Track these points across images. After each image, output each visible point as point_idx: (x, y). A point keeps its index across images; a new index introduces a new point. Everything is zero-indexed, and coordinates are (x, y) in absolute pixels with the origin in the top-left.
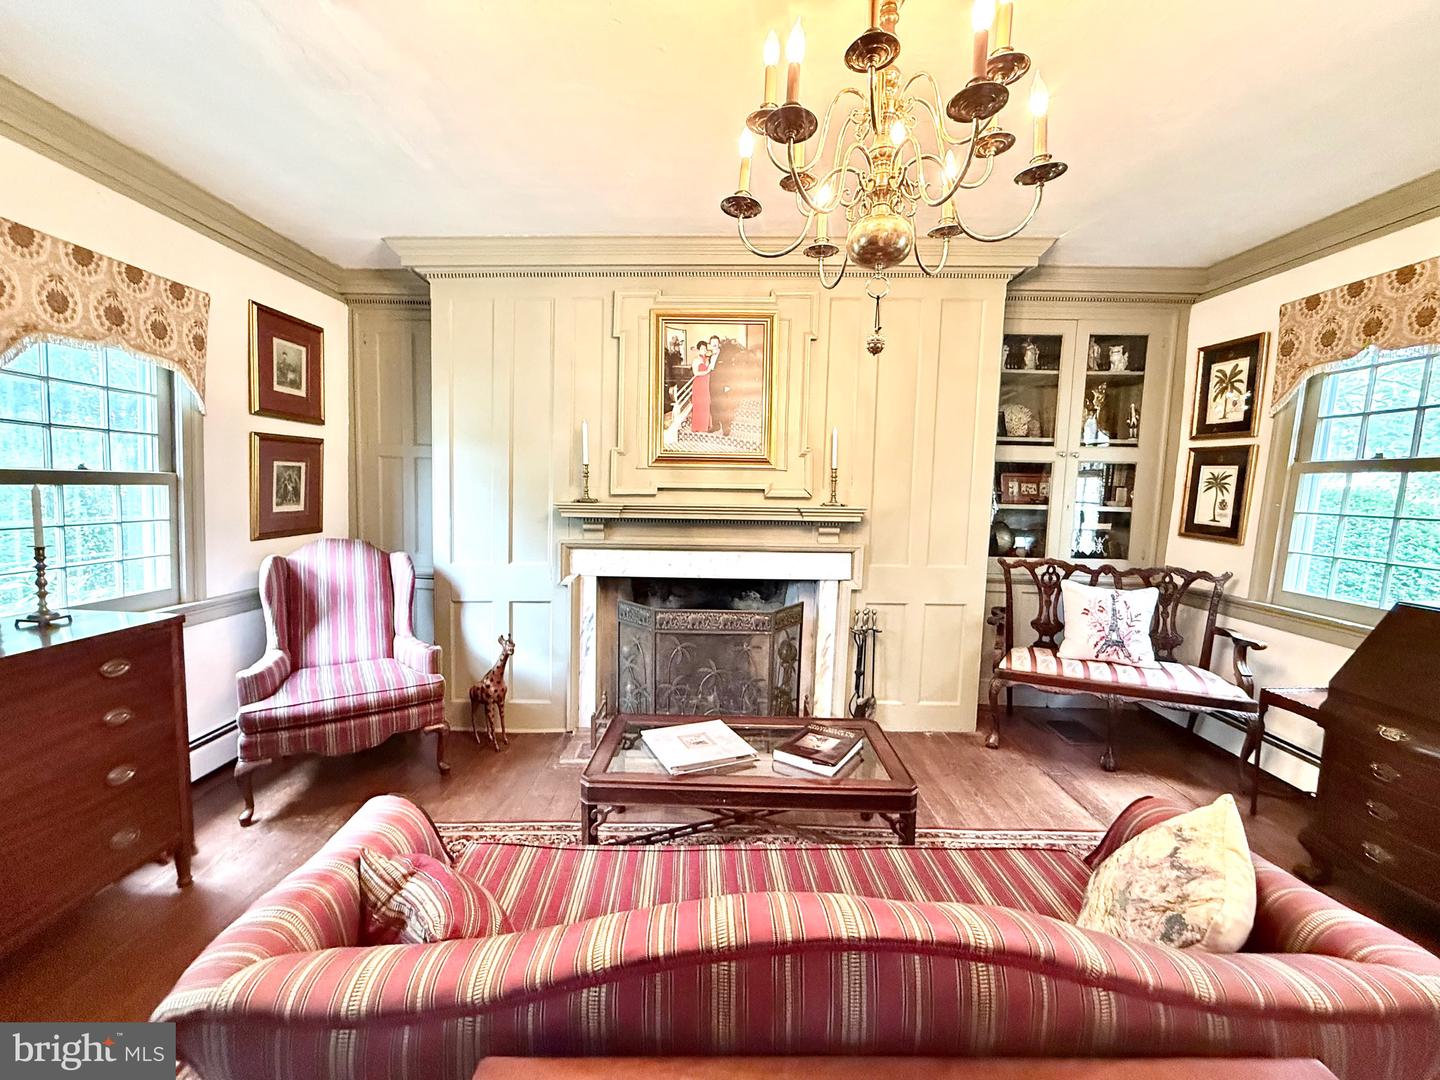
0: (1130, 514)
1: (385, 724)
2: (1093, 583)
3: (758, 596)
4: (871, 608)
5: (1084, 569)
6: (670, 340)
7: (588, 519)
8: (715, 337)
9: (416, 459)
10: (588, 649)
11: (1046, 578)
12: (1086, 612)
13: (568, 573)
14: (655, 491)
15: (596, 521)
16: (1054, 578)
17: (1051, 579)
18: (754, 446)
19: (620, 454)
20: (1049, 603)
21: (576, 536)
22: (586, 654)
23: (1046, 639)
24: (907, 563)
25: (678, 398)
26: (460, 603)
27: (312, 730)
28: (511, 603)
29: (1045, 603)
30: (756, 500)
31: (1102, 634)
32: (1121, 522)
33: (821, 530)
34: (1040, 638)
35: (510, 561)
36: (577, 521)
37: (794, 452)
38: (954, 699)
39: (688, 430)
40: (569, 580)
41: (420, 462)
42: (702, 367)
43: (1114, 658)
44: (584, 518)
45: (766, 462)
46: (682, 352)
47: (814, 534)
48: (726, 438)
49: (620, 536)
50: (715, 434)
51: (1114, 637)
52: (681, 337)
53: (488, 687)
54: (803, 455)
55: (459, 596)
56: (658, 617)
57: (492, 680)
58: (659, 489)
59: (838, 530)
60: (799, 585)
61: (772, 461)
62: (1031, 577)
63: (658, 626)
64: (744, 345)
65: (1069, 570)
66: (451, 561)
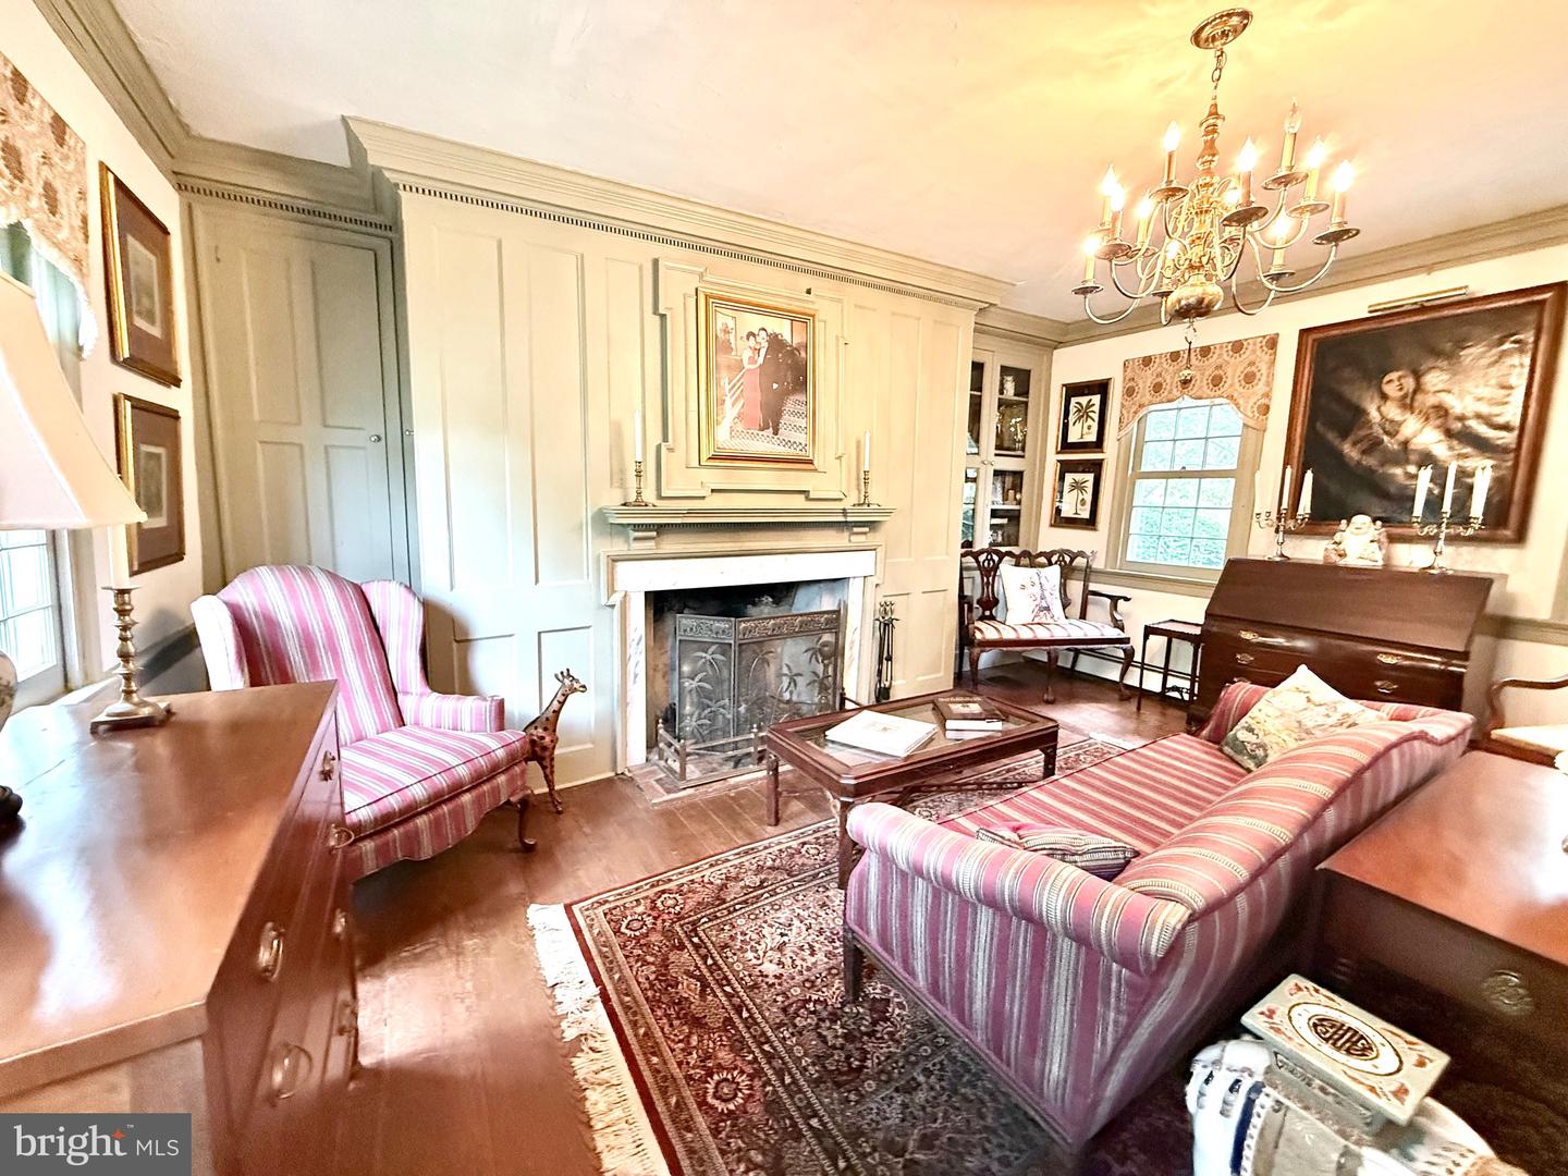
0: (1019, 511)
1: (478, 801)
2: (1017, 564)
3: (770, 600)
4: (888, 600)
5: (1010, 554)
6: (719, 326)
7: (639, 525)
8: (764, 329)
9: (326, 448)
10: (636, 676)
11: (986, 564)
12: (1023, 587)
13: (614, 591)
14: (706, 492)
15: (647, 527)
16: (991, 563)
17: (989, 564)
18: (801, 447)
19: (671, 450)
20: (988, 582)
21: (618, 547)
22: (635, 682)
23: (987, 613)
24: (910, 556)
25: (730, 390)
26: (469, 641)
27: (401, 829)
28: (540, 633)
29: (986, 585)
30: (798, 502)
31: (1036, 603)
32: (1014, 517)
33: (855, 530)
34: (983, 613)
35: (537, 581)
36: (620, 528)
37: (831, 455)
38: (939, 672)
39: (740, 427)
40: (616, 599)
41: (332, 452)
42: (752, 360)
43: (1043, 620)
44: (635, 525)
45: (811, 462)
46: (732, 341)
47: (846, 534)
48: (776, 437)
49: (671, 544)
50: (765, 433)
51: (1044, 605)
52: (731, 324)
53: (543, 738)
54: (839, 458)
55: (465, 631)
56: (741, 627)
57: (545, 729)
58: (713, 491)
59: (867, 529)
60: (822, 585)
61: (815, 462)
62: (976, 565)
63: (741, 636)
64: (790, 341)
65: (1002, 556)
66: (452, 589)
